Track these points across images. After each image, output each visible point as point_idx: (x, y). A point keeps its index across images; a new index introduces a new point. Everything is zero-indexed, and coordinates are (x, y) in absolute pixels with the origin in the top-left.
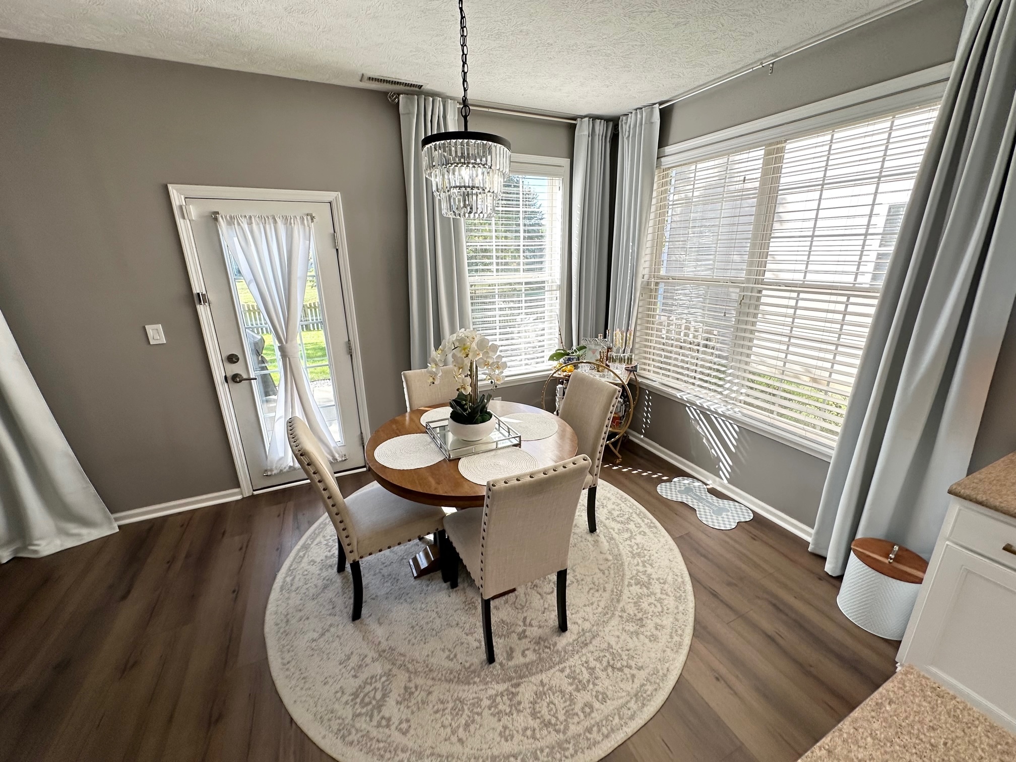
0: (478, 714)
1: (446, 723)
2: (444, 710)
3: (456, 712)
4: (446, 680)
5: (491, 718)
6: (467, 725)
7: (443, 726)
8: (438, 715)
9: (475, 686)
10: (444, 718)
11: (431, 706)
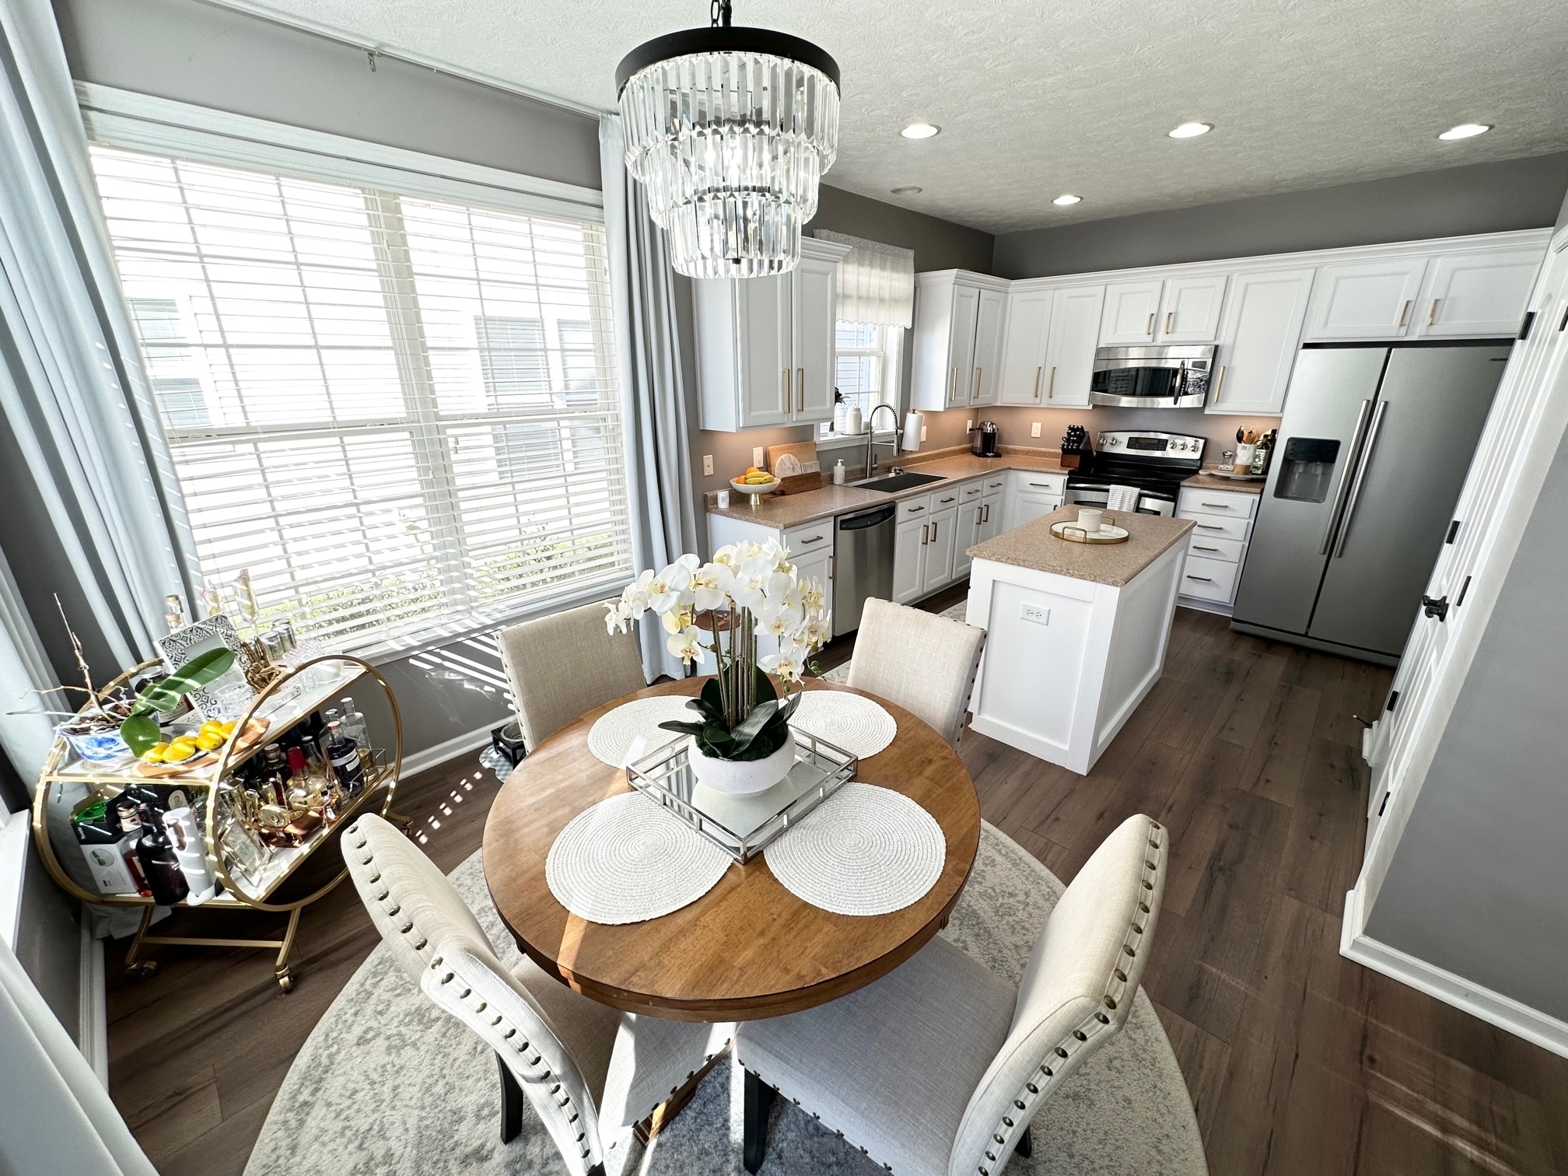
0: (994, 890)
1: (1026, 914)
2: (1018, 922)
3: (1010, 911)
4: (990, 936)
5: (987, 878)
6: (1011, 895)
7: (1030, 914)
8: (1027, 926)
9: (971, 904)
10: (1024, 918)
11: (1025, 938)
